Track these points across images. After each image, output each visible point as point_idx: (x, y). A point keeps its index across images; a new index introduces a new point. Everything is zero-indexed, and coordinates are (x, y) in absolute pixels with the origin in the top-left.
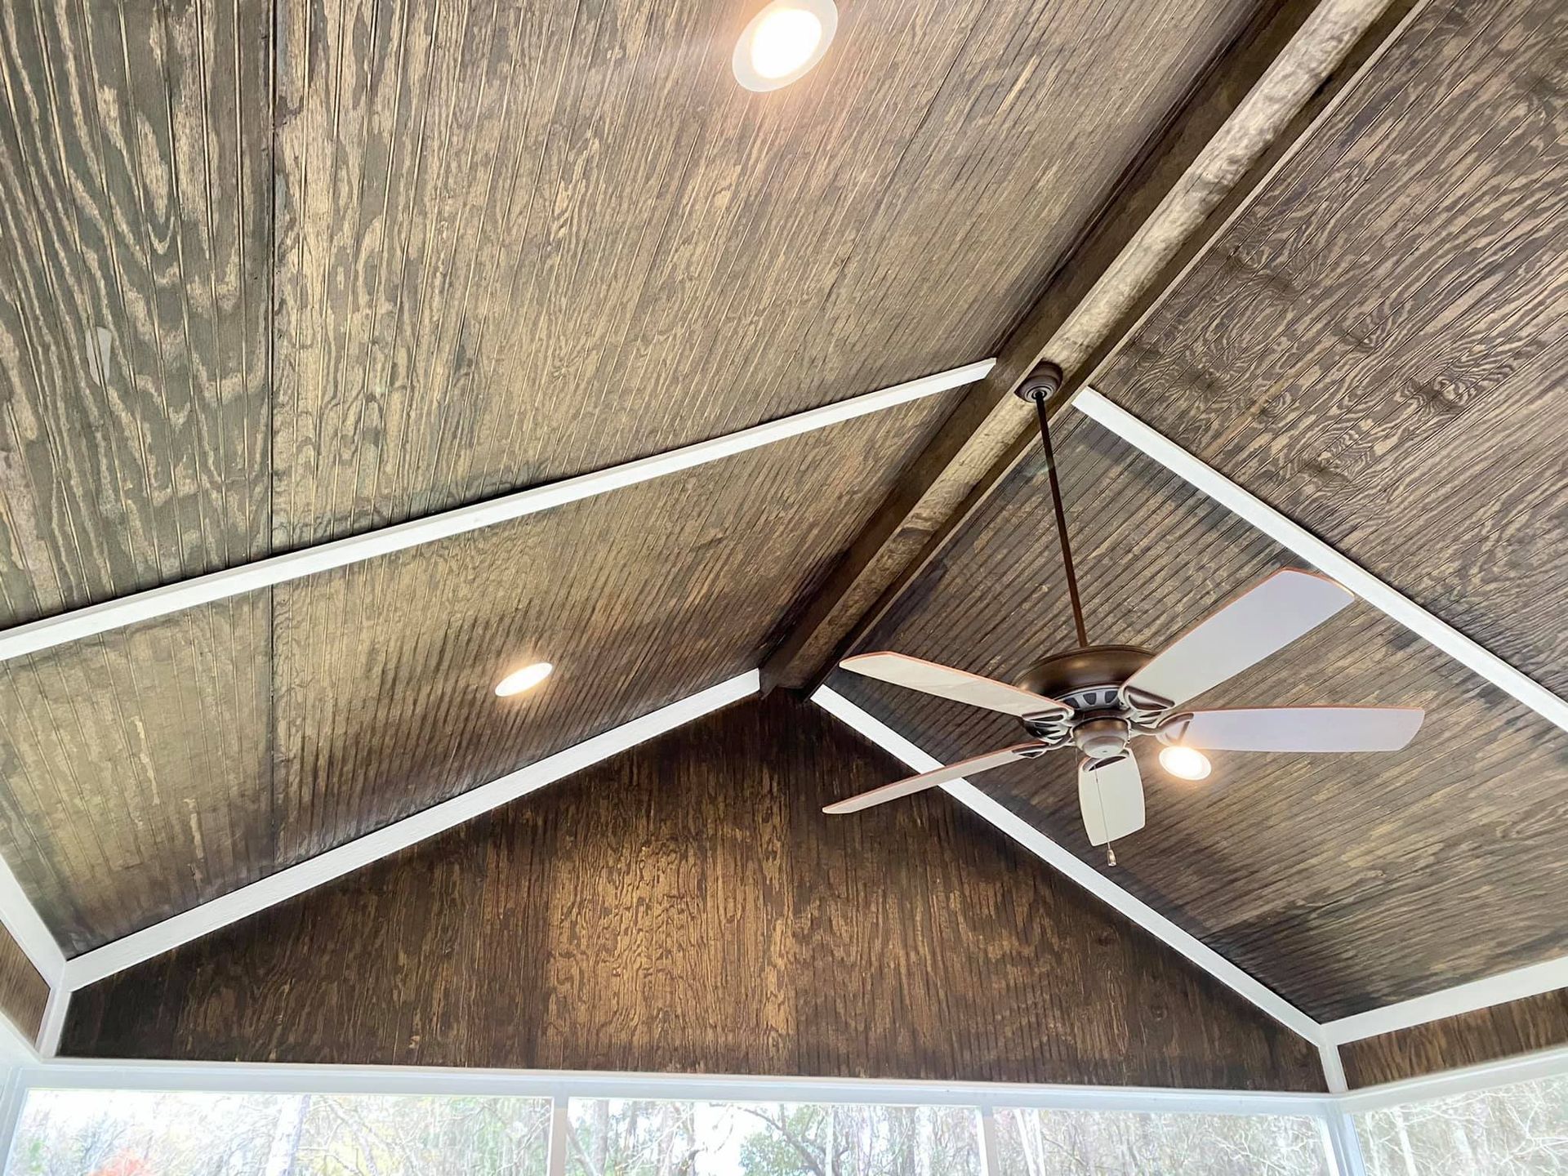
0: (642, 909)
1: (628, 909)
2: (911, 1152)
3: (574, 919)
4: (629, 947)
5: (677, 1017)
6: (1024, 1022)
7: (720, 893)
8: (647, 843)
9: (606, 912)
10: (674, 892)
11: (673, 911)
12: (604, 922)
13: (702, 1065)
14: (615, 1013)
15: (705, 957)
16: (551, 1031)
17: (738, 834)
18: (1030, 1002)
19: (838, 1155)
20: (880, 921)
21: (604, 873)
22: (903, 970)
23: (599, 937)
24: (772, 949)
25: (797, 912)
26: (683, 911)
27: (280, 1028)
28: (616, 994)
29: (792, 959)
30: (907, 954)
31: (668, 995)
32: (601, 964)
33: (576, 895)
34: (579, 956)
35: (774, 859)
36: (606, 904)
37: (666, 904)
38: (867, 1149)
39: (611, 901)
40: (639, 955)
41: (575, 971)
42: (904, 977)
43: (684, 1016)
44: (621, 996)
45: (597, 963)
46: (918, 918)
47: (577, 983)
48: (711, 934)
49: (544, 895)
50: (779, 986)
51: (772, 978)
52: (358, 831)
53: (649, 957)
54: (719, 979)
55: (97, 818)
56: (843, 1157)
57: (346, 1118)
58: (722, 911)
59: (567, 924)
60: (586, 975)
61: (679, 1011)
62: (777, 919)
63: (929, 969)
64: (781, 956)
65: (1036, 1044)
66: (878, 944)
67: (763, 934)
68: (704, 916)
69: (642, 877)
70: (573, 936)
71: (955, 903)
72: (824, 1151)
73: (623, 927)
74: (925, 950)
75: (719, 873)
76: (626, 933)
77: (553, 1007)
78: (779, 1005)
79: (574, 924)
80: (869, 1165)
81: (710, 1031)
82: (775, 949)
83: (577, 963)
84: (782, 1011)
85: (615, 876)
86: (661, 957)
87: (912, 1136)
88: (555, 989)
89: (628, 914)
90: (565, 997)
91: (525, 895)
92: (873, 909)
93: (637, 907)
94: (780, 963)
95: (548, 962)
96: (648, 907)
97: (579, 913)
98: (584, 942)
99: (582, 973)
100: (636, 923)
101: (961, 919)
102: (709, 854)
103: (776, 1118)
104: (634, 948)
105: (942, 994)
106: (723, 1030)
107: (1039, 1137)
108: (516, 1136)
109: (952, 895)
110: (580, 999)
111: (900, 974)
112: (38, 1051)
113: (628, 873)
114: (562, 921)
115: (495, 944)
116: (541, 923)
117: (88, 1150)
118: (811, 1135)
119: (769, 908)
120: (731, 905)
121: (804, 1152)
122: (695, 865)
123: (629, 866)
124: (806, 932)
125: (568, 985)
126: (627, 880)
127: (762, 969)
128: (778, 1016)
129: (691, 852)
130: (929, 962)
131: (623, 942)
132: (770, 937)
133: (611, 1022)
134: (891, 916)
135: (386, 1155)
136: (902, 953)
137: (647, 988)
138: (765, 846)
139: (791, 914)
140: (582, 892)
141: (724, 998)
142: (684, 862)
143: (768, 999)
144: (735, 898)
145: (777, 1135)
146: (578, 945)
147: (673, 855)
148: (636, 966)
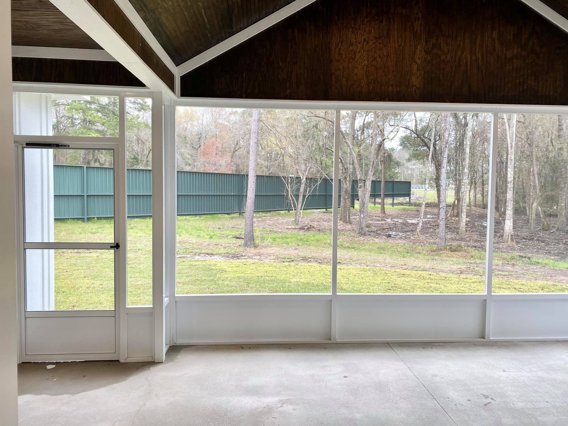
0: (365, 43)
1: (359, 43)
2: (463, 141)
3: (340, 47)
4: (360, 57)
5: (379, 82)
6: (518, 81)
7: (396, 36)
8: (367, 17)
9: (352, 44)
10: (378, 36)
11: (377, 44)
12: (351, 48)
13: (387, 99)
14: (356, 81)
15: (389, 60)
16: (333, 88)
17: (404, 11)
18: (522, 74)
19: (435, 141)
20: (462, 44)
21: (350, 30)
22: (469, 63)
23: (349, 54)
24: (416, 56)
25: (427, 42)
26: (381, 43)
27: (245, 88)
28: (356, 75)
29: (424, 60)
30: (471, 57)
31: (375, 75)
32: (350, 64)
33: (340, 39)
34: (342, 61)
35: (419, 21)
36: (352, 42)
37: (374, 41)
38: (447, 138)
39: (353, 40)
40: (364, 60)
41: (341, 67)
42: (469, 66)
43: (381, 82)
44: (358, 75)
45: (349, 63)
46: (478, 42)
47: (342, 70)
48: (392, 51)
49: (328, 39)
50: (418, 70)
51: (415, 67)
52: (260, 17)
53: (368, 61)
54: (395, 68)
55: (172, 11)
56: (437, 142)
57: (271, 129)
58: (396, 43)
59: (337, 49)
60: (345, 68)
61: (379, 80)
62: (418, 45)
63: (480, 62)
64: (419, 59)
65: (521, 89)
66: (459, 53)
67: (412, 51)
68: (389, 45)
69: (365, 31)
70: (340, 54)
71: (495, 35)
72: (430, 140)
73: (358, 50)
74: (479, 55)
75: (396, 28)
76: (359, 52)
77: (333, 79)
78: (417, 77)
79: (340, 49)
80: (447, 143)
81: (390, 87)
82: (417, 56)
83: (342, 64)
84: (418, 79)
85: (355, 31)
86: (372, 61)
87: (464, 135)
88: (334, 73)
89: (359, 45)
90: (338, 76)
91: (322, 39)
92: (459, 39)
93: (363, 42)
94: (419, 62)
95: (331, 64)
96: (368, 42)
97: (342, 45)
98: (344, 56)
99: (343, 67)
100: (363, 48)
101: (497, 42)
102: (392, 20)
103: (414, 129)
104: (362, 58)
105: (484, 71)
106: (396, 86)
107: (514, 135)
108: (324, 136)
109: (494, 32)
110: (343, 76)
111: (467, 64)
112: (175, 94)
113: (360, 29)
114: (335, 48)
115: (312, 58)
116: (328, 50)
117: (200, 138)
118: (426, 135)
119: (415, 41)
120: (400, 40)
121: (423, 140)
122: (386, 24)
123: (360, 26)
124: (430, 49)
125: (338, 72)
126: (359, 32)
127: (411, 64)
128: (416, 81)
129: (384, 20)
130: (480, 59)
131: (358, 56)
132: (415, 52)
133: (354, 84)
134: (466, 42)
135: (285, 140)
136: (469, 56)
137: (367, 72)
138: (415, 16)
139: (424, 43)
140: (342, 37)
141: (396, 75)
142: (381, 24)
143: (413, 75)
144: (402, 38)
145: (414, 135)
146: (342, 57)
147: (377, 22)
148: (363, 64)
